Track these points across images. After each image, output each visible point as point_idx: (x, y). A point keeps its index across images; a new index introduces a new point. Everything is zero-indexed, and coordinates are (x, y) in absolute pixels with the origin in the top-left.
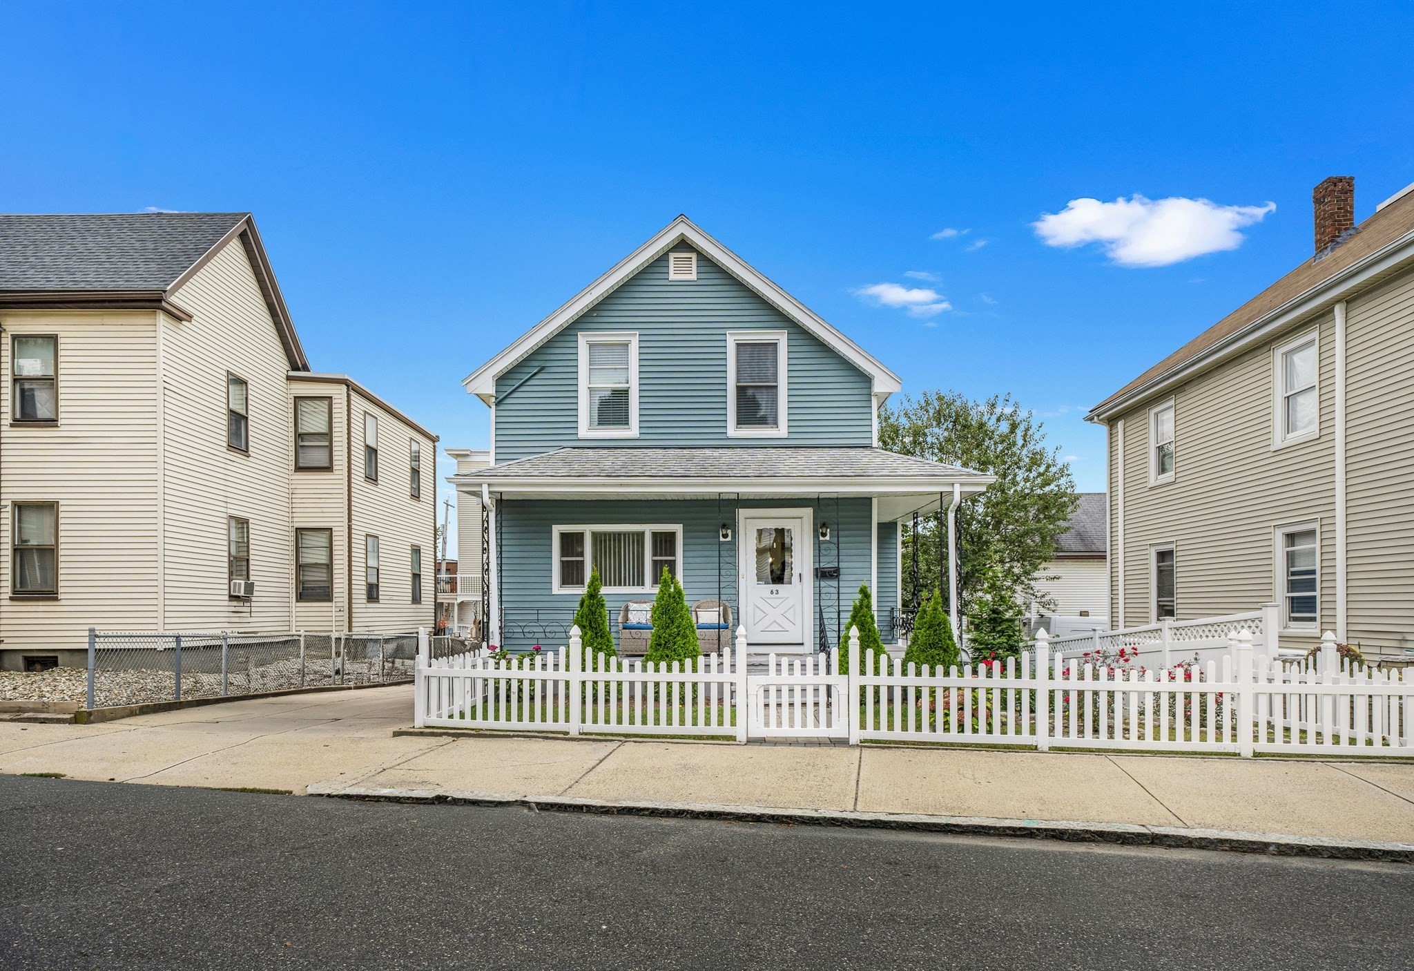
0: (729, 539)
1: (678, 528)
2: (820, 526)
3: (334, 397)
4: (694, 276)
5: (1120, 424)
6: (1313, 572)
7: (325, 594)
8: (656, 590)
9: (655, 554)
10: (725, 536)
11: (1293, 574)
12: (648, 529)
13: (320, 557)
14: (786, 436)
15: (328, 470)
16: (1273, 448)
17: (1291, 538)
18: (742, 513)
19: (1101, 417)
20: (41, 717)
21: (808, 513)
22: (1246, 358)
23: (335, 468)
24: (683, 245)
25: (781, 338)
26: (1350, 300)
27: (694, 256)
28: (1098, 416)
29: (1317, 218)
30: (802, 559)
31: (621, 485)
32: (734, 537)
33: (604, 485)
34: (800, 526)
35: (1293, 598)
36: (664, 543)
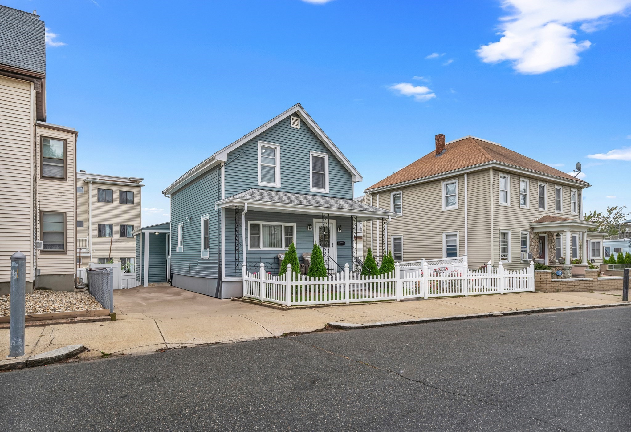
0: (311, 230)
1: (294, 225)
2: (339, 227)
3: (68, 140)
4: (299, 127)
5: (378, 196)
6: (456, 246)
7: (62, 248)
8: (287, 249)
9: (286, 235)
10: (310, 229)
11: (448, 246)
12: (283, 224)
13: (56, 228)
14: (328, 193)
15: (63, 180)
16: (442, 210)
17: (447, 236)
18: (315, 220)
19: (370, 193)
20: (91, 319)
21: (334, 221)
22: (432, 183)
23: (68, 179)
24: (296, 114)
25: (327, 157)
26: (469, 174)
27: (299, 119)
28: (369, 192)
29: (436, 145)
30: (333, 238)
31: (295, 208)
32: (313, 229)
33: (289, 207)
34: (333, 226)
35: (447, 253)
36: (289, 230)
